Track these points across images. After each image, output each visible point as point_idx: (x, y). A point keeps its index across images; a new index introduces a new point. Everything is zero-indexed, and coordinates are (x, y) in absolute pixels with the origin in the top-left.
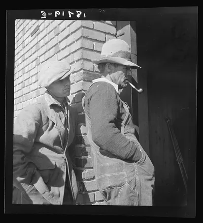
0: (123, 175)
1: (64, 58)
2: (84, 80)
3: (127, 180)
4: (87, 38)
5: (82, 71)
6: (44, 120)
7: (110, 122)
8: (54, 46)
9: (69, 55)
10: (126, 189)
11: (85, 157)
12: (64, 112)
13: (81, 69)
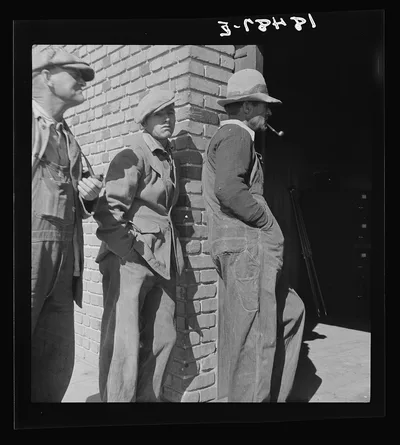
0: (243, 241)
1: (158, 84)
2: (191, 119)
3: (246, 247)
4: (195, 59)
5: (189, 106)
6: (147, 170)
7: (240, 176)
8: (139, 65)
9: (167, 81)
10: (245, 256)
11: (190, 224)
12: (168, 160)
13: (187, 104)
